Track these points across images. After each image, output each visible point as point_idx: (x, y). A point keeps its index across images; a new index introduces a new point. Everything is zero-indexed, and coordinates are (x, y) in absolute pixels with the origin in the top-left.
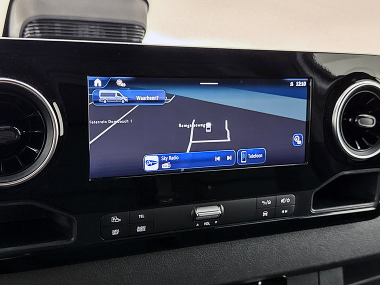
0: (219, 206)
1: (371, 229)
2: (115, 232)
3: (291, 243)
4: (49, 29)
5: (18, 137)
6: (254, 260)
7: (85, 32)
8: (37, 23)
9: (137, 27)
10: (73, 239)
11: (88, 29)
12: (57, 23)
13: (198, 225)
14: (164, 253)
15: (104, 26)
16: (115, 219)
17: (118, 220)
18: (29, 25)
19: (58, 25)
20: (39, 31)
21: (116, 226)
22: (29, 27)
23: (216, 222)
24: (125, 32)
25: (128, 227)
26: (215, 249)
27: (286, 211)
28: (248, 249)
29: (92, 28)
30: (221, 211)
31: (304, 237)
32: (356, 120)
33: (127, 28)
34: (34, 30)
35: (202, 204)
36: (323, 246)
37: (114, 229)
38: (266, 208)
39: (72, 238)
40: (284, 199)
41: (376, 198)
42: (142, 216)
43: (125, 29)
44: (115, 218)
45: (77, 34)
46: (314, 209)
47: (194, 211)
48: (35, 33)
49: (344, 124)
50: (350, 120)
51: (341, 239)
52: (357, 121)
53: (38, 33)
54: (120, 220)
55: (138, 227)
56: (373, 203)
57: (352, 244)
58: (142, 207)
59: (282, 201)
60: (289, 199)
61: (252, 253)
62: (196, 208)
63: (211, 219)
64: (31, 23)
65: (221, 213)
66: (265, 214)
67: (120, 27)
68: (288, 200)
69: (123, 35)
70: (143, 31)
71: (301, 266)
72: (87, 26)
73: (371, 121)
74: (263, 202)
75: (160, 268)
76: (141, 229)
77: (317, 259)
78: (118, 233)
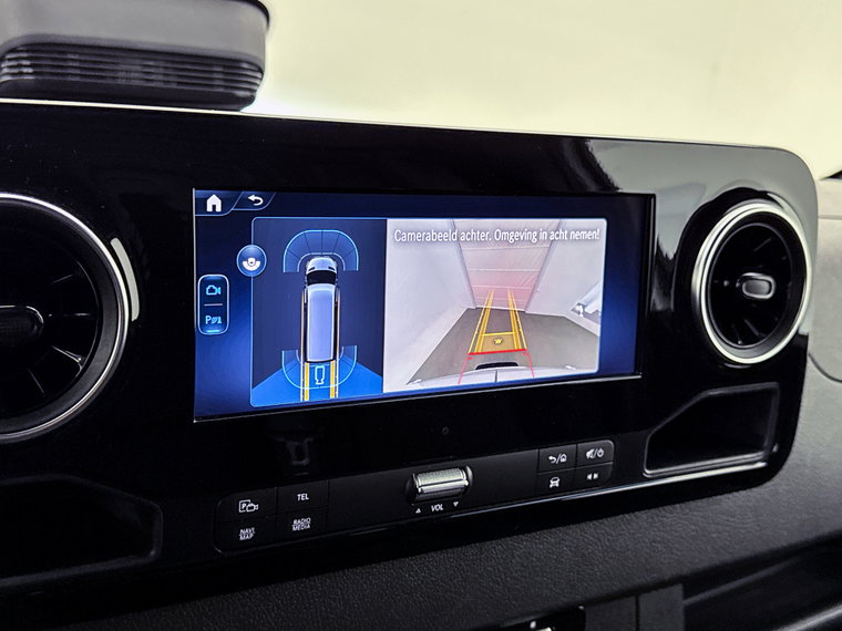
0: (463, 469)
1: (751, 504)
2: (246, 534)
3: (598, 539)
4: (53, 66)
5: (39, 328)
6: (525, 577)
7: (132, 75)
8: (27, 51)
9: (245, 66)
10: (153, 553)
11: (139, 68)
12: (71, 53)
13: (419, 511)
14: (344, 573)
15: (173, 62)
16: (247, 506)
17: (252, 508)
18: (8, 56)
19: (73, 57)
20: (30, 70)
21: (248, 519)
22: (10, 60)
23: (456, 504)
24: (221, 76)
25: (272, 522)
26: (449, 558)
27: (596, 476)
28: (513, 557)
29: (149, 66)
30: (467, 479)
31: (623, 527)
32: (738, 285)
33: (224, 67)
34: (20, 66)
35: (430, 466)
36: (659, 542)
37: (244, 528)
38: (557, 470)
39: (150, 549)
40: (592, 451)
41: (766, 444)
42: (303, 497)
43: (220, 69)
44: (247, 503)
45: (114, 78)
46: (648, 469)
47: (413, 483)
48: (21, 74)
49: (715, 291)
50: (726, 283)
51: (693, 527)
52: (741, 287)
53: (28, 74)
54: (256, 507)
55: (295, 522)
56: (760, 453)
57: (714, 535)
59: (589, 454)
60: (601, 451)
61: (522, 565)
62: (416, 475)
63: (445, 497)
64: (13, 50)
65: (467, 483)
66: (555, 483)
67: (211, 65)
68: (600, 454)
69: (216, 83)
70: (259, 75)
71: (616, 586)
72: (138, 62)
73: (766, 285)
74: (551, 458)
75: (333, 605)
76: (300, 525)
77: (647, 570)
78: (251, 535)
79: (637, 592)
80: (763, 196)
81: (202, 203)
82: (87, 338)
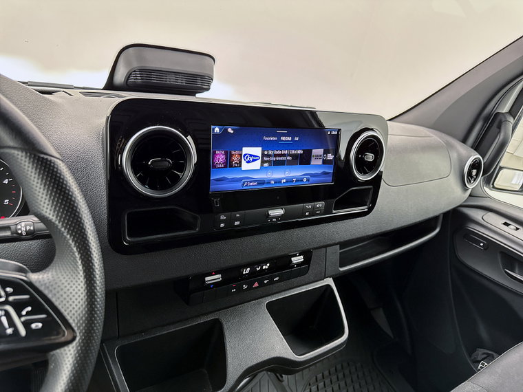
0: (282, 209)
1: (362, 222)
2: (222, 225)
3: (318, 230)
4: (147, 77)
5: (170, 165)
6: (297, 241)
7: (171, 80)
9: (207, 77)
13: (269, 221)
15: (184, 76)
16: (223, 217)
19: (154, 74)
20: (140, 78)
21: (223, 221)
22: (133, 74)
23: (279, 219)
25: (229, 222)
27: (319, 212)
28: (294, 235)
29: (177, 77)
30: (283, 212)
31: (325, 227)
34: (136, 77)
35: (273, 208)
36: (335, 232)
37: (222, 223)
38: (308, 210)
39: (197, 228)
40: (318, 205)
41: (368, 204)
42: (238, 215)
43: (200, 79)
45: (166, 81)
46: (334, 210)
47: (268, 212)
48: (137, 79)
49: (357, 158)
50: (360, 156)
51: (345, 228)
52: (364, 157)
54: (225, 218)
55: (235, 222)
56: (366, 207)
57: (351, 231)
58: (238, 210)
61: (296, 237)
62: (269, 210)
63: (277, 217)
66: (307, 214)
67: (196, 77)
68: (321, 205)
69: (198, 83)
70: (211, 81)
73: (371, 157)
74: (307, 206)
76: (237, 223)
78: (224, 226)
79: (326, 246)
80: (372, 129)
81: (214, 129)
82: (182, 168)
